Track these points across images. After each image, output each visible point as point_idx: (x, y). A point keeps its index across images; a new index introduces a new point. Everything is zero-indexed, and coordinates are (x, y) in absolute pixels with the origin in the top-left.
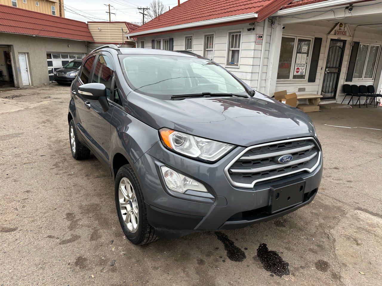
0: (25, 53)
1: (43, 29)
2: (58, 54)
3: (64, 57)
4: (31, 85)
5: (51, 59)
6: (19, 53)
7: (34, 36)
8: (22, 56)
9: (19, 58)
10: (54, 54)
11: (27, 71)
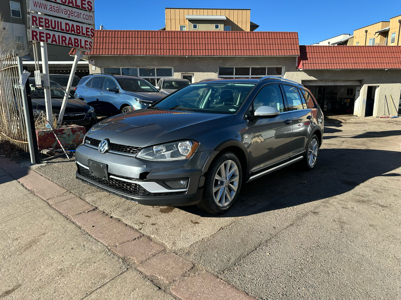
0: (376, 86)
7: (387, 69)
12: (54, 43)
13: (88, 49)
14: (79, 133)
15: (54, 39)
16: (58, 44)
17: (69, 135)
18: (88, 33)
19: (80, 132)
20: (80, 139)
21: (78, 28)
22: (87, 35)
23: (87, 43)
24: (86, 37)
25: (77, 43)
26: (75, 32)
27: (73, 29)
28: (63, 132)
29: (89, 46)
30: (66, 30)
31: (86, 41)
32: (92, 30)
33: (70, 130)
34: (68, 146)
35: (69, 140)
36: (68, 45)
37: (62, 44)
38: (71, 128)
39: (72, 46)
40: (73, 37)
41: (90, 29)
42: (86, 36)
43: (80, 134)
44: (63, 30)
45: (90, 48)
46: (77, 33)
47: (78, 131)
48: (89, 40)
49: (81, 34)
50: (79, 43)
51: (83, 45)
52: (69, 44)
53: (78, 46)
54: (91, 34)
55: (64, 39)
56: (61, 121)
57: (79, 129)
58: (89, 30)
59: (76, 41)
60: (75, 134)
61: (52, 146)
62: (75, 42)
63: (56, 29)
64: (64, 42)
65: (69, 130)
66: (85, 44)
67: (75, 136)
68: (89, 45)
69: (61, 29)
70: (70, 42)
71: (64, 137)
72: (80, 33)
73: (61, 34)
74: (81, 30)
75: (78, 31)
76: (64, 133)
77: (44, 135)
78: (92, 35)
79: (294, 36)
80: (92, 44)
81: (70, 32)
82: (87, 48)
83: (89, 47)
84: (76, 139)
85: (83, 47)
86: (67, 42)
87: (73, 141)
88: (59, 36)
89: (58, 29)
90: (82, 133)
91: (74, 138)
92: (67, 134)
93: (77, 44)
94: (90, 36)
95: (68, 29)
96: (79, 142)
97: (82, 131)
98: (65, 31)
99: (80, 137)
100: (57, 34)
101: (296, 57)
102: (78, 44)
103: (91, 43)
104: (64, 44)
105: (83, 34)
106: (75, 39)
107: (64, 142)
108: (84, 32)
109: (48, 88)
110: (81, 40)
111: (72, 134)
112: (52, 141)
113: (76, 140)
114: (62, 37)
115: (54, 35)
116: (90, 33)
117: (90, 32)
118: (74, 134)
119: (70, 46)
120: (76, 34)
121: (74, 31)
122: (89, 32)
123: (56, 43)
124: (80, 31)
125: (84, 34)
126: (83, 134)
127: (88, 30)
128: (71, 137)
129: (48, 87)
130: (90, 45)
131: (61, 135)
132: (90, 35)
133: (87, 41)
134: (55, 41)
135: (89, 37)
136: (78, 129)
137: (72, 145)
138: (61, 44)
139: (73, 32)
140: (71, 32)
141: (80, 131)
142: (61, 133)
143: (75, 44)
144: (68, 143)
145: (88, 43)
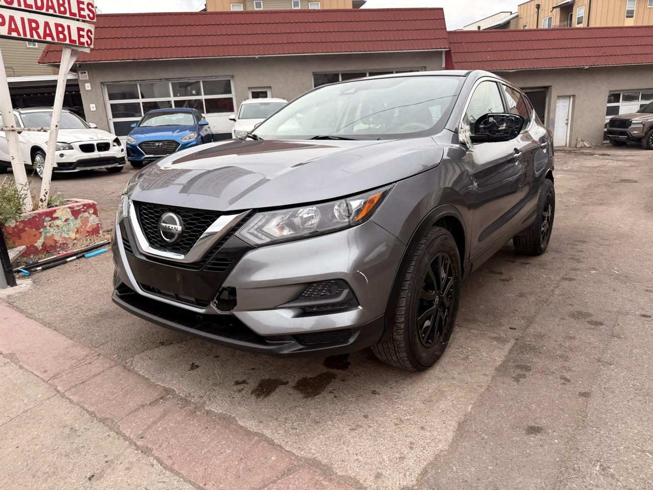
0: (570, 97)
1: (604, 54)
2: (636, 93)
3: (645, 97)
4: (568, 146)
5: (619, 102)
6: (559, 97)
7: (587, 67)
8: (565, 100)
9: (557, 105)
10: (626, 94)
11: (567, 124)
12: (14, 34)
13: (86, 45)
14: (86, 214)
15: (13, 27)
16: (22, 36)
17: (66, 220)
18: (82, 13)
19: (89, 213)
20: (90, 227)
21: (61, 2)
22: (80, 16)
23: (81, 33)
24: (78, 20)
25: (62, 32)
26: (55, 12)
27: (50, 4)
28: (54, 216)
29: (86, 39)
30: (37, 7)
31: (79, 29)
32: (90, 7)
33: (69, 210)
34: (68, 242)
35: (69, 231)
36: (45, 37)
37: (32, 35)
38: (69, 208)
39: (53, 39)
40: (52, 21)
41: (86, 3)
42: (78, 17)
43: (88, 218)
44: (31, 6)
45: (89, 42)
46: (60, 12)
47: (84, 211)
48: (86, 26)
49: (68, 15)
50: (66, 32)
51: (75, 37)
52: (45, 35)
53: (65, 39)
54: (89, 15)
55: (34, 25)
56: (46, 193)
57: (85, 208)
58: (85, 6)
59: (60, 29)
60: (79, 218)
61: (36, 245)
62: (58, 33)
63: (15, 5)
64: (34, 32)
65: (66, 211)
66: (80, 36)
67: (79, 221)
68: (85, 36)
69: (26, 5)
70: (48, 32)
71: (58, 226)
72: (65, 12)
73: (27, 16)
74: (66, 5)
75: (62, 9)
76: (57, 218)
77: (16, 226)
78: (91, 15)
79: (437, 15)
80: (91, 34)
81: (44, 11)
82: (83, 44)
83: (87, 42)
84: (81, 227)
85: (75, 41)
86: (41, 31)
87: (77, 232)
88: (22, 19)
89: (19, 4)
90: (92, 214)
91: (77, 226)
92: (63, 220)
93: (61, 36)
94: (88, 19)
95: (39, 4)
96: (88, 232)
97: (91, 211)
98: (34, 9)
99: (90, 222)
100: (18, 15)
101: (442, 52)
102: (65, 36)
103: (89, 34)
104: (36, 37)
105: (71, 14)
106: (57, 25)
107: (59, 234)
108: (75, 9)
109: (13, 129)
110: (69, 27)
111: (73, 217)
112: (35, 236)
113: (82, 230)
114: (30, 21)
115: (12, 19)
116: (86, 13)
117: (86, 9)
118: (76, 218)
119: (49, 39)
120: (58, 14)
121: (53, 8)
122: (83, 9)
123: (19, 34)
124: (65, 8)
125: (75, 15)
126: (94, 216)
127: (81, 6)
128: (72, 224)
129: (12, 127)
130: (89, 37)
131: (50, 222)
132: (87, 17)
133: (83, 30)
134: (16, 30)
135: (84, 21)
136: (83, 208)
137: (75, 239)
138: (29, 37)
139: (51, 11)
140: (47, 10)
141: (88, 210)
142: (50, 219)
143: (58, 36)
144: (68, 237)
145: (84, 33)
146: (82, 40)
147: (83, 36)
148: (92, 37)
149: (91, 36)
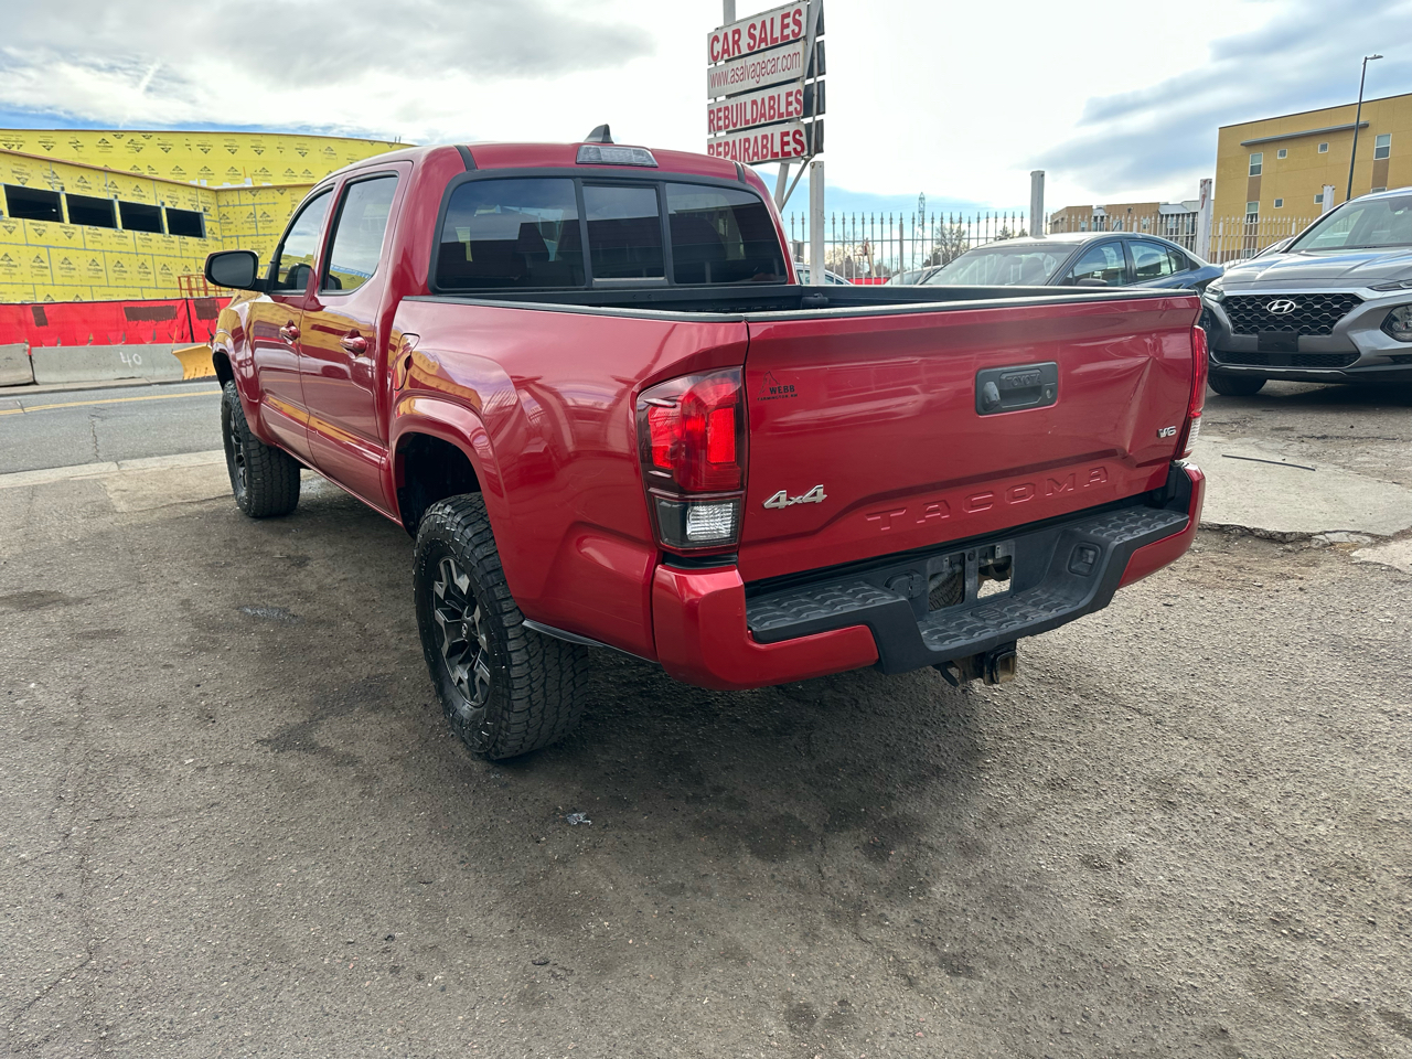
13: (793, 155)
21: (772, 102)
23: (786, 139)
26: (765, 119)
29: (793, 145)
41: (794, 94)
42: (785, 117)
44: (748, 122)
45: (799, 148)
46: (769, 117)
59: (765, 142)
66: (784, 144)
68: (792, 142)
70: (756, 150)
72: (774, 116)
75: (772, 112)
80: (801, 135)
83: (795, 149)
103: (797, 136)
121: (764, 115)
122: (791, 103)
124: (775, 110)
125: (782, 115)
127: (790, 99)
130: (797, 141)
132: (794, 112)
133: (787, 134)
135: (791, 121)
139: (763, 121)
145: (789, 139)
146: (787, 149)
147: (788, 143)
148: (804, 139)
149: (801, 138)
